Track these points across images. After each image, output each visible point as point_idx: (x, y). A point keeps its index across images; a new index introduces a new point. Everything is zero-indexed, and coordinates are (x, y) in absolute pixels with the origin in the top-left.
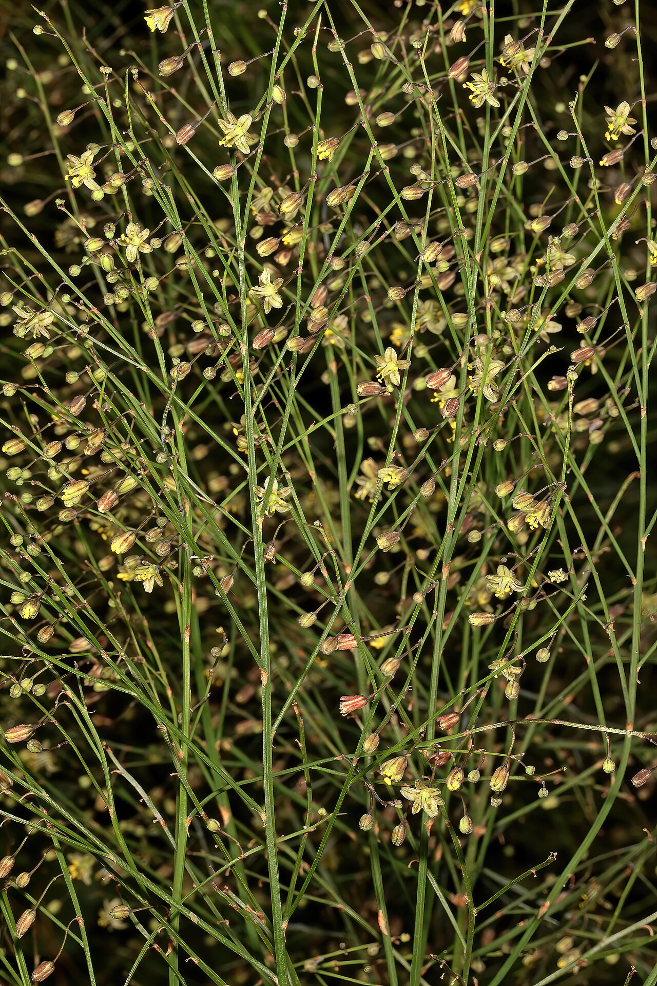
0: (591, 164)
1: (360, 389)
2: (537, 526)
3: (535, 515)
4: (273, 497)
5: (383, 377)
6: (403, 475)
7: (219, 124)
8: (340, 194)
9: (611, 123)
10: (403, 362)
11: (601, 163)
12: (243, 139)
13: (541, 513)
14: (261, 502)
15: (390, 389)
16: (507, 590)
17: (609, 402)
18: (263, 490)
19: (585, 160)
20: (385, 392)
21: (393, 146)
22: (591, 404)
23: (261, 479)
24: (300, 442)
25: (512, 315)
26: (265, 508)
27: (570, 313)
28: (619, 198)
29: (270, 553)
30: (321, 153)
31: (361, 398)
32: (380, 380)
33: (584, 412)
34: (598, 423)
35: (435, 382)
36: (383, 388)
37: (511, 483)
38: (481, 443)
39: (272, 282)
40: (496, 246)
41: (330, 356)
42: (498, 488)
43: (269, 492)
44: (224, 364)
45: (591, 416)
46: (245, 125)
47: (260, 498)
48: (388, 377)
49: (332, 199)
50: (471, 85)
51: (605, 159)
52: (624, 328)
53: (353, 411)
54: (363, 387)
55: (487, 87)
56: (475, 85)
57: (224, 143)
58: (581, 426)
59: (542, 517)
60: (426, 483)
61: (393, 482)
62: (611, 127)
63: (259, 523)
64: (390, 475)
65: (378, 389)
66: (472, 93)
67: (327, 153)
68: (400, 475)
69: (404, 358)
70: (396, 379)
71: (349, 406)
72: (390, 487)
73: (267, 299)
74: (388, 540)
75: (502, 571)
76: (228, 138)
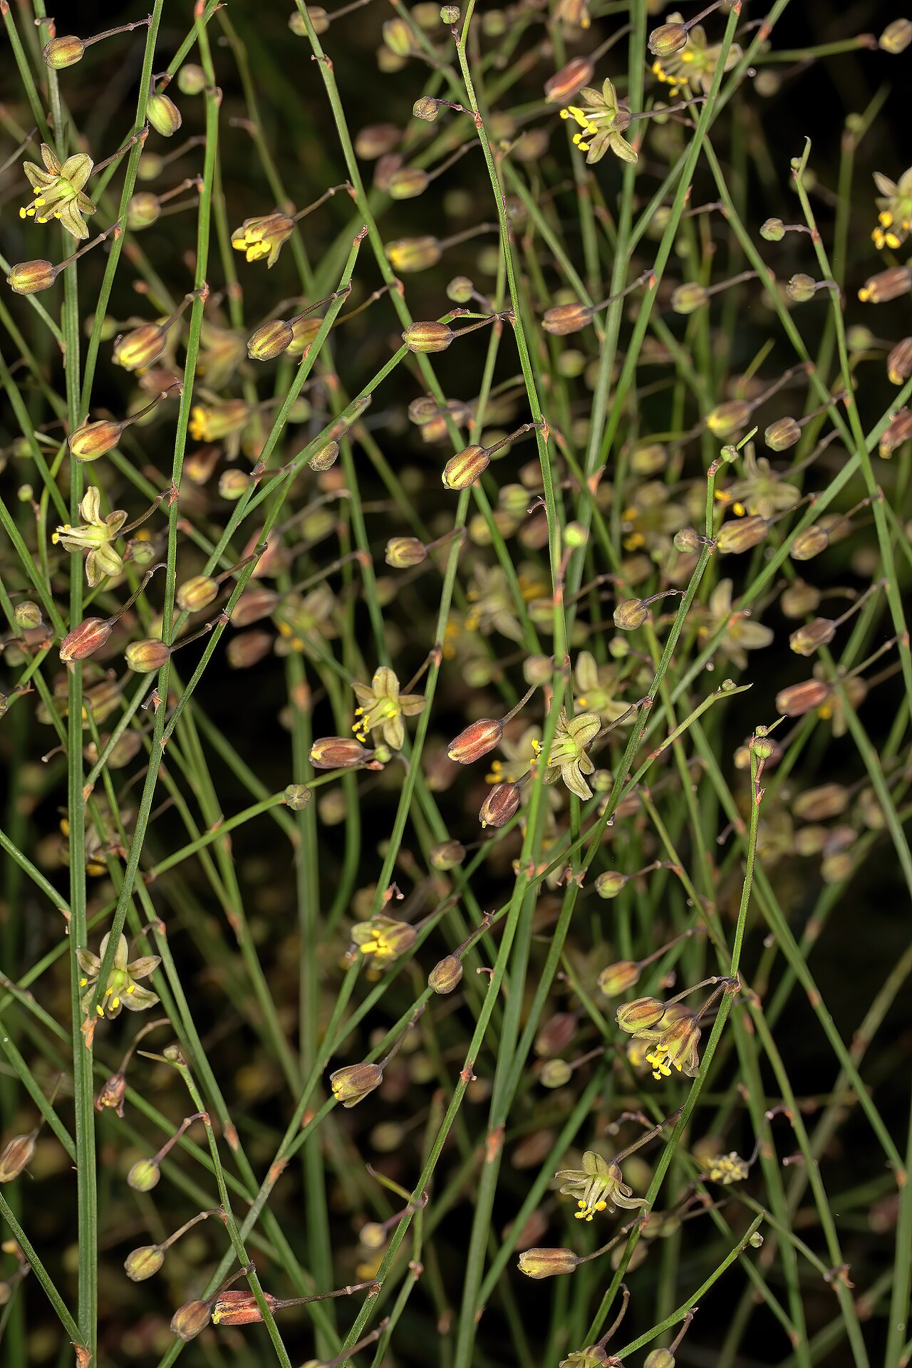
0: (836, 296)
1: (316, 754)
2: (667, 1072)
3: (665, 1048)
4: (118, 978)
5: (366, 730)
6: (404, 940)
7: (27, 171)
8: (276, 335)
9: (887, 209)
10: (412, 698)
11: (864, 295)
12: (74, 208)
13: (677, 1044)
14: (90, 986)
15: (382, 754)
16: (602, 1205)
17: (866, 797)
18: (97, 962)
19: (821, 285)
20: (371, 761)
21: (429, 242)
22: (833, 798)
23: (94, 939)
24: (211, 848)
25: (626, 613)
26: (99, 999)
27: (793, 606)
28: (897, 370)
29: (112, 1095)
30: (252, 244)
31: (319, 772)
32: (360, 737)
33: (816, 814)
34: (845, 835)
35: (465, 749)
36: (368, 752)
37: (633, 967)
38: (570, 881)
39: (102, 518)
40: (644, 459)
41: (296, 673)
42: (604, 976)
43: (108, 966)
44: (33, 685)
45: (829, 822)
46: (79, 175)
47: (90, 978)
48: (380, 729)
49: (258, 344)
50: (577, 114)
51: (872, 286)
52: (895, 647)
53: (296, 800)
54: (323, 749)
55: (612, 118)
56: (587, 114)
57: (31, 213)
58: (808, 843)
59: (680, 1053)
60: (441, 964)
61: (382, 951)
62: (886, 219)
63: (88, 1031)
64: (376, 939)
65: (355, 754)
66: (581, 129)
67: (265, 247)
68: (397, 939)
69: (420, 689)
70: (396, 736)
71: (290, 789)
72: (376, 966)
73: (91, 555)
74: (354, 1083)
75: (592, 1165)
76: (39, 202)
